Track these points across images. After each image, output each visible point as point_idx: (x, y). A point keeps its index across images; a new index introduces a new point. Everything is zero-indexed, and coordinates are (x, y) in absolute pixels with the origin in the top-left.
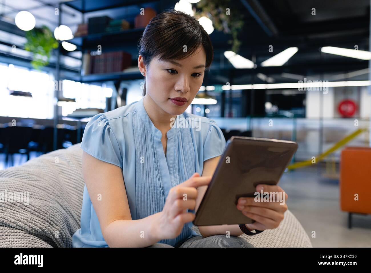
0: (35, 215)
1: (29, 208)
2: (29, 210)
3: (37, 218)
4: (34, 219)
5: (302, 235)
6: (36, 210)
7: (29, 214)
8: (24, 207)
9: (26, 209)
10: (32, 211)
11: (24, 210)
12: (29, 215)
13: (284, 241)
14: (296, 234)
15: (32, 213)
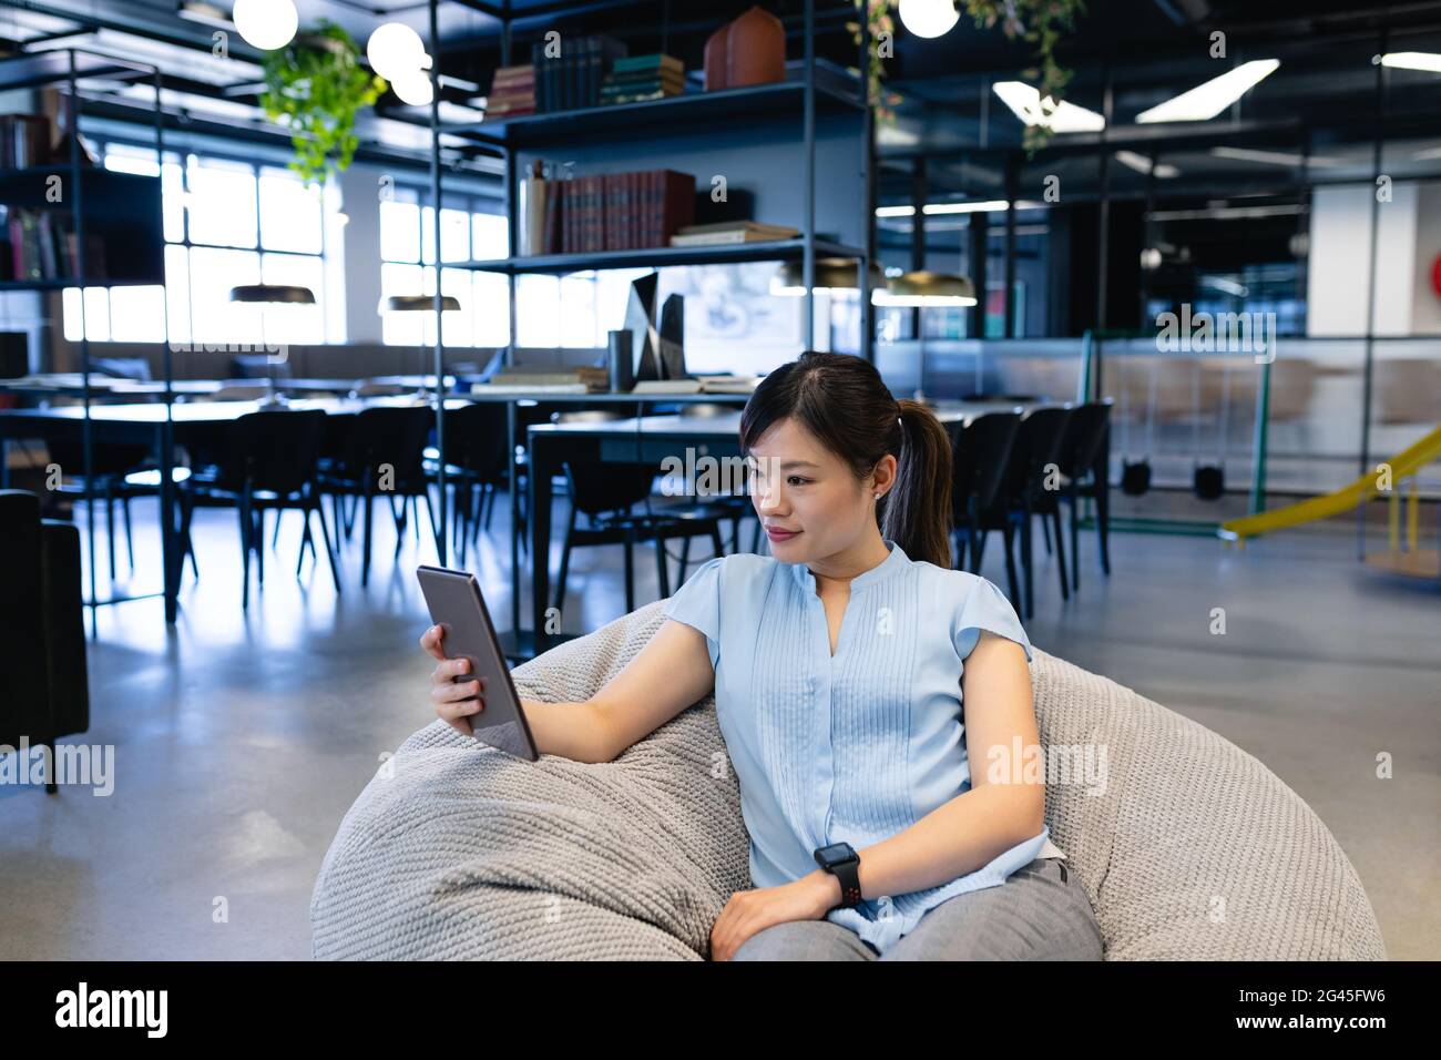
0: (590, 850)
1: (571, 832)
2: (572, 837)
3: (595, 857)
4: (591, 862)
5: (1338, 871)
6: (591, 836)
7: (574, 848)
8: (559, 832)
9: (565, 837)
10: (582, 841)
11: (560, 839)
12: (575, 851)
13: (1294, 891)
14: (1322, 868)
15: (583, 846)
